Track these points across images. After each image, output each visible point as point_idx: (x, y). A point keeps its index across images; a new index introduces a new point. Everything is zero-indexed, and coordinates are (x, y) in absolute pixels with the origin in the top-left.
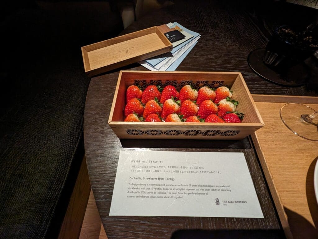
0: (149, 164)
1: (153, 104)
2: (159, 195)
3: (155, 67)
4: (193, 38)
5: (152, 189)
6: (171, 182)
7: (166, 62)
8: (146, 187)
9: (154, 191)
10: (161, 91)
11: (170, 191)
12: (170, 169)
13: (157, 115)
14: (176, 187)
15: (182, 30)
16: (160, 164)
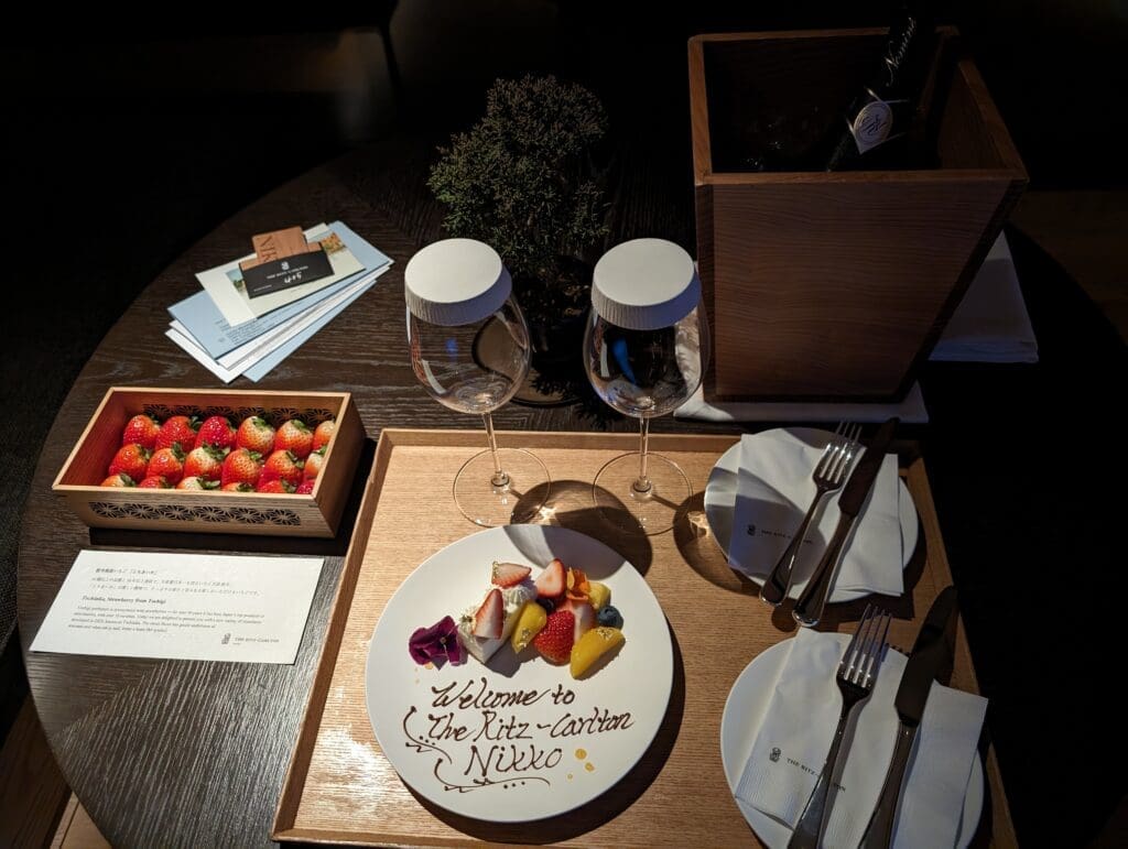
0: (126, 577)
1: (167, 456)
2: (126, 626)
3: (219, 361)
4: (361, 274)
5: (117, 616)
6: (158, 606)
7: (256, 346)
8: (106, 613)
9: (120, 619)
10: (197, 428)
11: (148, 620)
12: (165, 585)
13: (163, 479)
14: (161, 615)
15: (344, 246)
16: (149, 577)
